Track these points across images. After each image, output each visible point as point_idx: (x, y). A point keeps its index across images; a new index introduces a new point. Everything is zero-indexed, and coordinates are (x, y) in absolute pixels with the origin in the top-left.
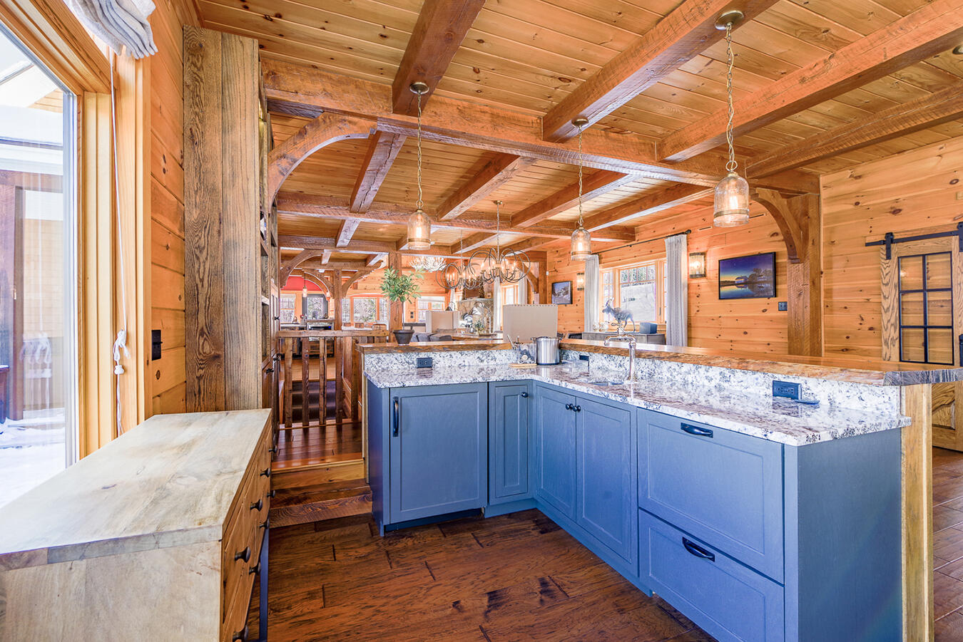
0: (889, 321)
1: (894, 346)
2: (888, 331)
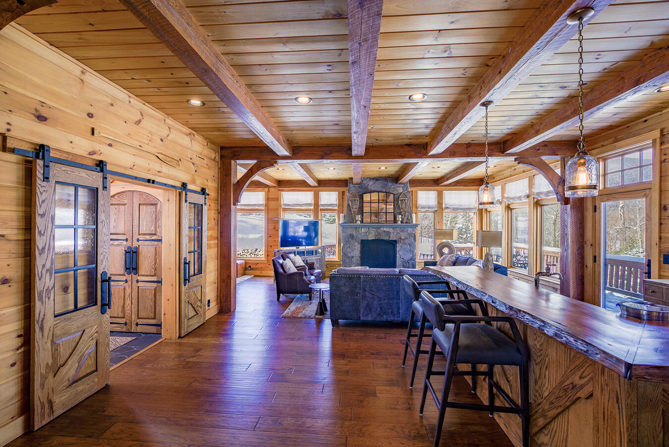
0: (44, 266)
1: (49, 298)
2: (43, 280)
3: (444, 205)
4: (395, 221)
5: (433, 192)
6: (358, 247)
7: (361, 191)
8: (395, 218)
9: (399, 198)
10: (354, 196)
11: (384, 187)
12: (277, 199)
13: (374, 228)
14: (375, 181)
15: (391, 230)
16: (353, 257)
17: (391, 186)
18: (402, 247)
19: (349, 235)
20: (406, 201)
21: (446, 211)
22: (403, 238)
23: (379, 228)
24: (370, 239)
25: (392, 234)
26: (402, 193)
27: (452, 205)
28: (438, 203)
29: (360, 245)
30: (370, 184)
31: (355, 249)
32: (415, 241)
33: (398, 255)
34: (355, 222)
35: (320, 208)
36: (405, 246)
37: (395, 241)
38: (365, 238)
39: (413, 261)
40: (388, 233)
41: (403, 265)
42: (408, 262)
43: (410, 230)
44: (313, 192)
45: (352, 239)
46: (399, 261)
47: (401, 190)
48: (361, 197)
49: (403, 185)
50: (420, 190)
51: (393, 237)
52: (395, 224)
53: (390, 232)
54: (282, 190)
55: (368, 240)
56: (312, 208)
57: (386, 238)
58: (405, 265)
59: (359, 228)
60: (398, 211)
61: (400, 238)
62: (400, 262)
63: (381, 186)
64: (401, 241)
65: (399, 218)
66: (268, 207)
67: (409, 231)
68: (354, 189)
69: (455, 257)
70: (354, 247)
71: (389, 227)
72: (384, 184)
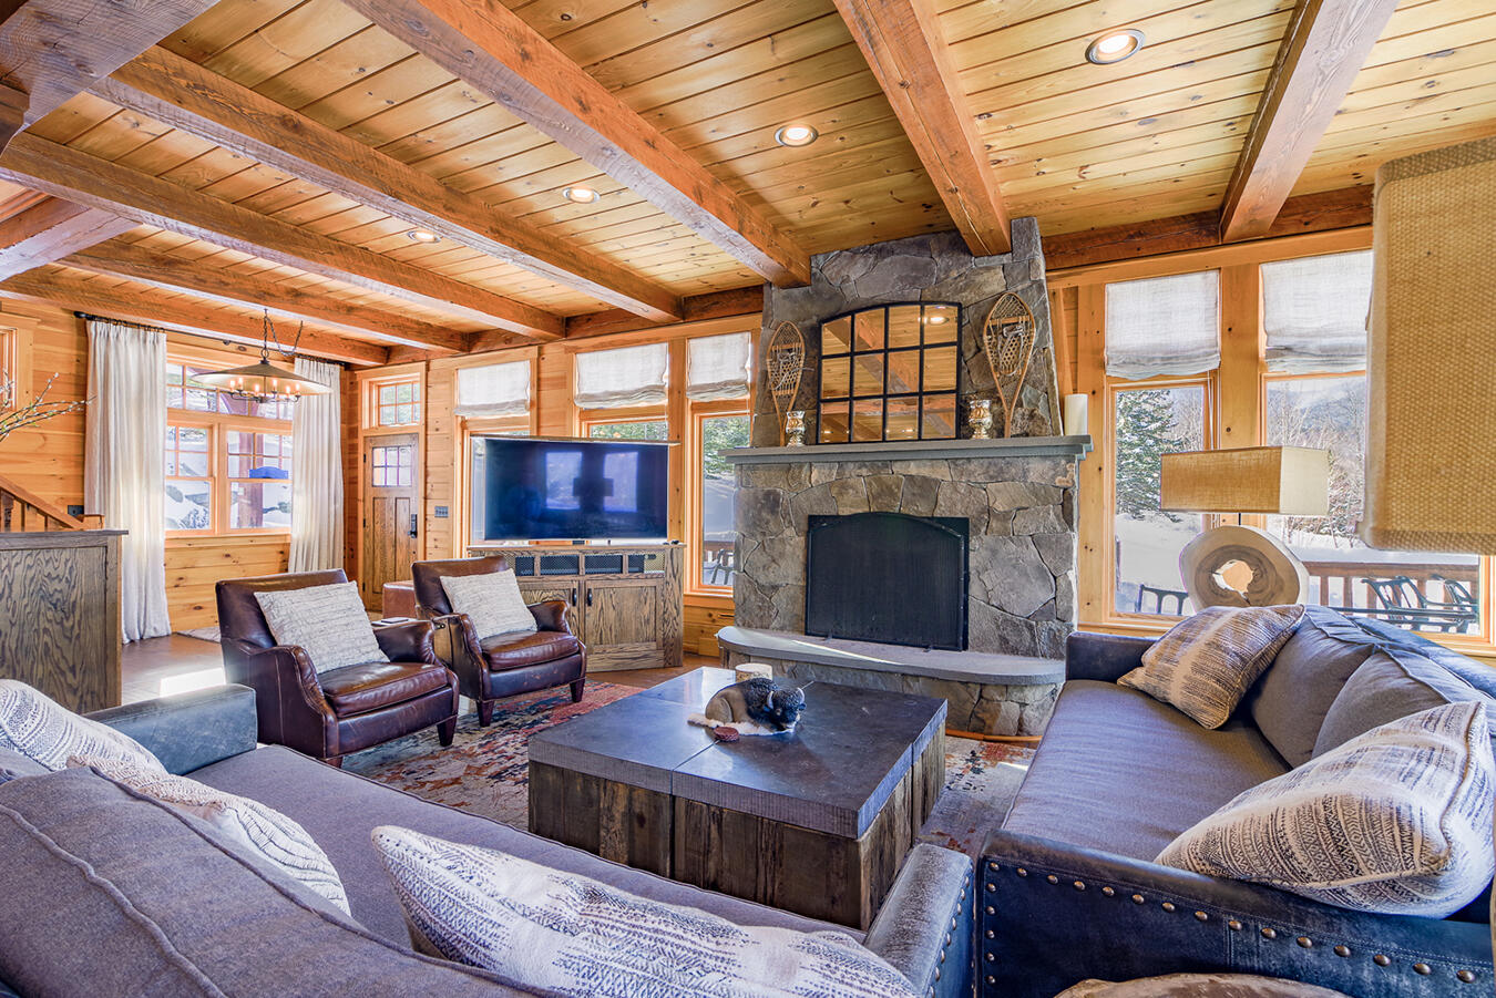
3: (1262, 338)
4: (963, 427)
5: (1197, 278)
6: (794, 543)
7: (815, 310)
8: (962, 413)
9: (984, 319)
10: (785, 335)
11: (914, 282)
12: (564, 381)
13: (863, 464)
14: (872, 256)
15: (942, 472)
16: (775, 588)
17: (947, 271)
18: (994, 552)
19: (760, 496)
20: (1020, 329)
21: (1276, 368)
22: (1000, 507)
23: (887, 464)
24: (845, 511)
25: (945, 493)
26: (1001, 294)
27: (1318, 334)
28: (1229, 330)
29: (803, 538)
30: (853, 278)
31: (782, 555)
32: (1069, 522)
33: (975, 589)
34: (782, 440)
35: (692, 398)
36: (1012, 547)
37: (962, 525)
38: (826, 510)
39: (1055, 625)
40: (927, 487)
41: (1004, 641)
42: (1031, 628)
43: (1038, 470)
44: (666, 345)
45: (773, 511)
46: (979, 620)
47: (994, 282)
48: (814, 336)
49: (1006, 259)
50: (1119, 279)
51: (950, 505)
52: (962, 443)
53: (938, 482)
54: (577, 350)
55: (838, 516)
56: (665, 402)
57: (921, 509)
58: (1013, 639)
59: (801, 467)
60: (982, 385)
61: (989, 511)
62: (987, 625)
63: (901, 279)
64: (994, 524)
65: (983, 414)
66: (539, 409)
67: (1033, 477)
68: (788, 304)
69: (1270, 626)
70: (778, 547)
71: (932, 457)
72: (915, 268)
